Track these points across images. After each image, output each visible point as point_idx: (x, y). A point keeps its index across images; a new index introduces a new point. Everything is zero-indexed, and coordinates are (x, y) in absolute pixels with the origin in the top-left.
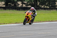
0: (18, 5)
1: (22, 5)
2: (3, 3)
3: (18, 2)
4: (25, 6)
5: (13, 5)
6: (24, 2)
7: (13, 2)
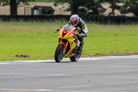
0: (102, 12)
1: (113, 11)
2: (67, 6)
3: (102, 5)
4: (120, 15)
5: (91, 11)
6: (117, 4)
7: (89, 3)
